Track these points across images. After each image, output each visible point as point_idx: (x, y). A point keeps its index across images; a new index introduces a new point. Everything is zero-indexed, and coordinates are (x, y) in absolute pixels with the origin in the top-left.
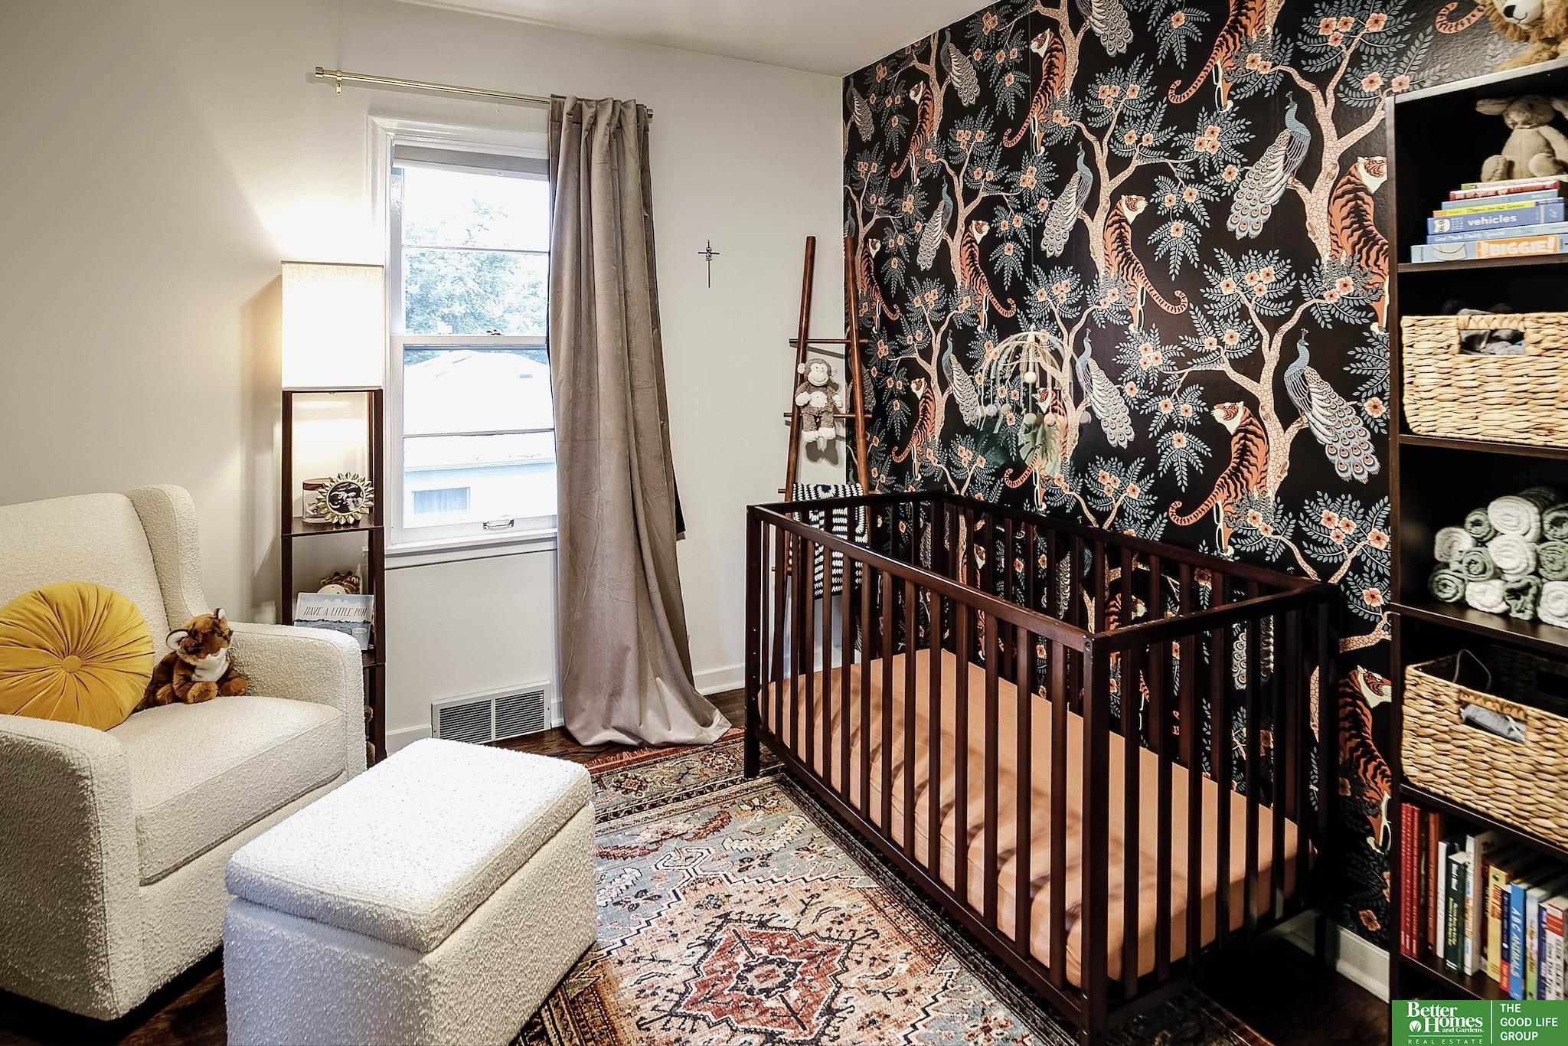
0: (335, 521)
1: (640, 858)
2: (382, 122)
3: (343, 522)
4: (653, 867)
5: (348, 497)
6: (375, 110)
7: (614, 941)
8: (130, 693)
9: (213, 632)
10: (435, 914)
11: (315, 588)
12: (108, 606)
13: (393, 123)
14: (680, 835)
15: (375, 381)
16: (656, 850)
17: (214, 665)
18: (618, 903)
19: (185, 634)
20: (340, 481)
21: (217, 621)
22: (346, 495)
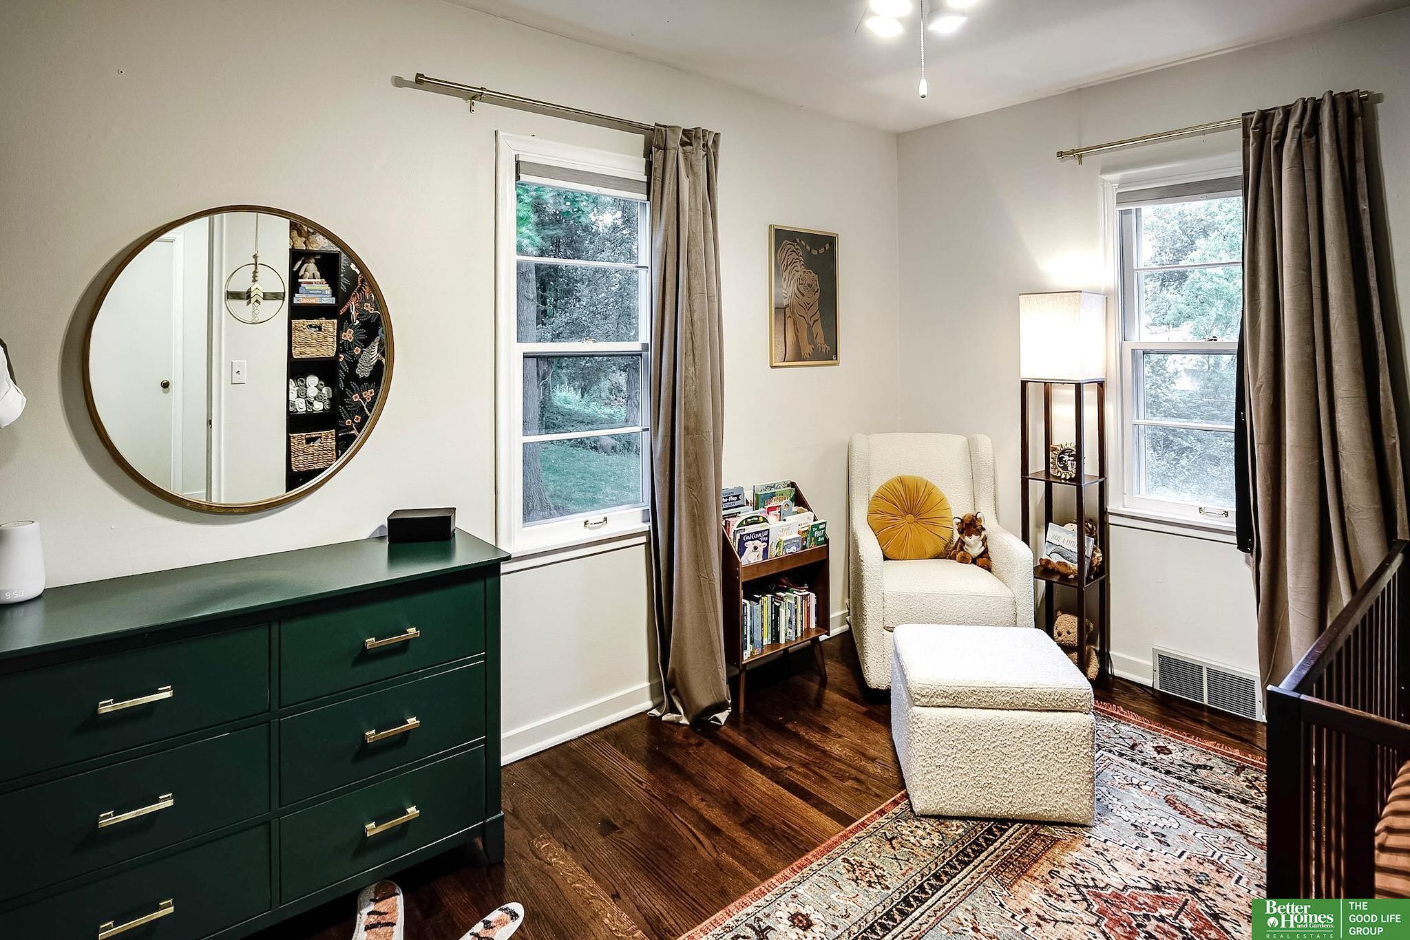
0: (1059, 474)
1: (1193, 822)
2: (1107, 177)
3: (1063, 476)
4: (1193, 832)
5: (1069, 460)
6: (1106, 170)
7: (1101, 836)
8: (931, 547)
9: (971, 524)
10: (920, 686)
11: (1062, 524)
12: (929, 494)
13: (1116, 176)
14: (1247, 835)
15: (1099, 376)
16: (1213, 827)
17: (974, 546)
18: (1136, 826)
19: (959, 521)
20: (1070, 447)
21: (974, 518)
22: (1068, 458)
